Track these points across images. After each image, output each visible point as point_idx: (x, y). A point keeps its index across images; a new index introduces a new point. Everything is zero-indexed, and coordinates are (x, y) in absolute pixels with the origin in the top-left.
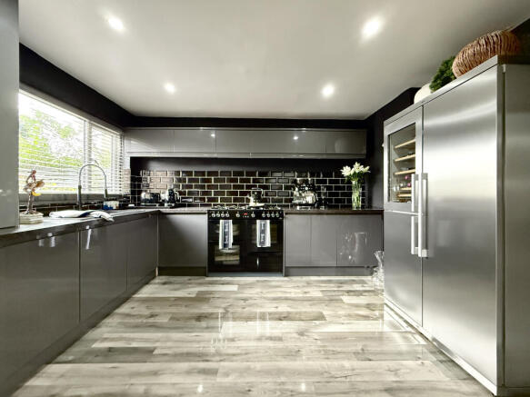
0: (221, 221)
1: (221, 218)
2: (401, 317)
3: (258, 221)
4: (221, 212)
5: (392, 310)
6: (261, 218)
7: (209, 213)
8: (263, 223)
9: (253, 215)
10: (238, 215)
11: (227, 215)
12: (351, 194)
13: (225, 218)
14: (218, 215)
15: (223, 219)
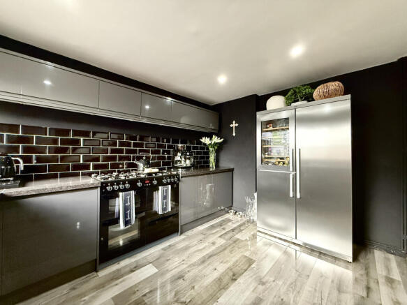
0: (121, 194)
1: (120, 190)
2: (275, 237)
3: (160, 188)
4: (118, 183)
5: (266, 234)
6: (163, 185)
7: (103, 186)
8: (165, 189)
9: (155, 182)
10: (139, 184)
11: (127, 186)
12: (208, 157)
13: (125, 190)
14: (116, 187)
15: (122, 191)
